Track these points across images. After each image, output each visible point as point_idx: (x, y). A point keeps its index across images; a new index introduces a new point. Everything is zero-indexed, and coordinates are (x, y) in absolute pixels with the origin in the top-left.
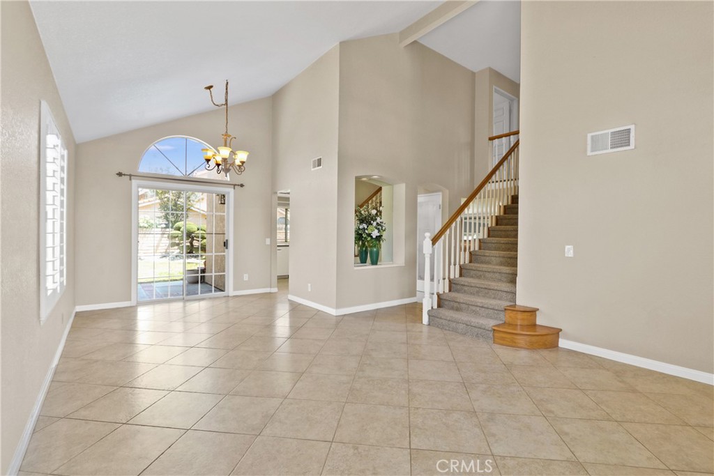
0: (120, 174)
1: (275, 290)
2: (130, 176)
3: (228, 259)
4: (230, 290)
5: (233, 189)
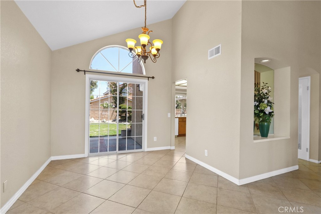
0: (78, 70)
1: (173, 148)
2: (85, 71)
3: (144, 126)
4: (146, 147)
5: (147, 80)
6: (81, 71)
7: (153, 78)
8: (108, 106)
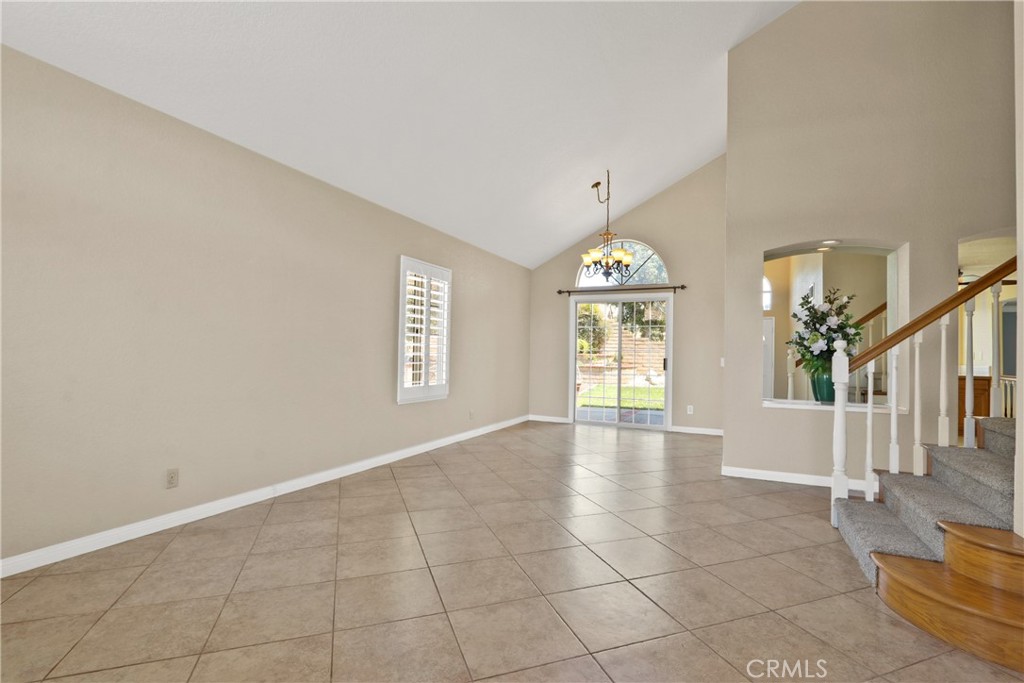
0: (560, 292)
2: (569, 292)
3: (667, 381)
5: (673, 294)
6: (564, 292)
7: (683, 287)
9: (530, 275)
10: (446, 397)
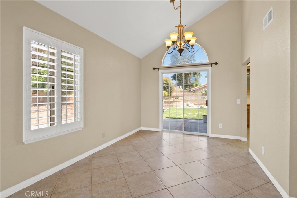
0: (154, 69)
2: (159, 68)
3: (208, 111)
5: (211, 67)
6: (156, 68)
7: (216, 64)
8: (206, 93)
9: (140, 62)
10: (81, 129)
